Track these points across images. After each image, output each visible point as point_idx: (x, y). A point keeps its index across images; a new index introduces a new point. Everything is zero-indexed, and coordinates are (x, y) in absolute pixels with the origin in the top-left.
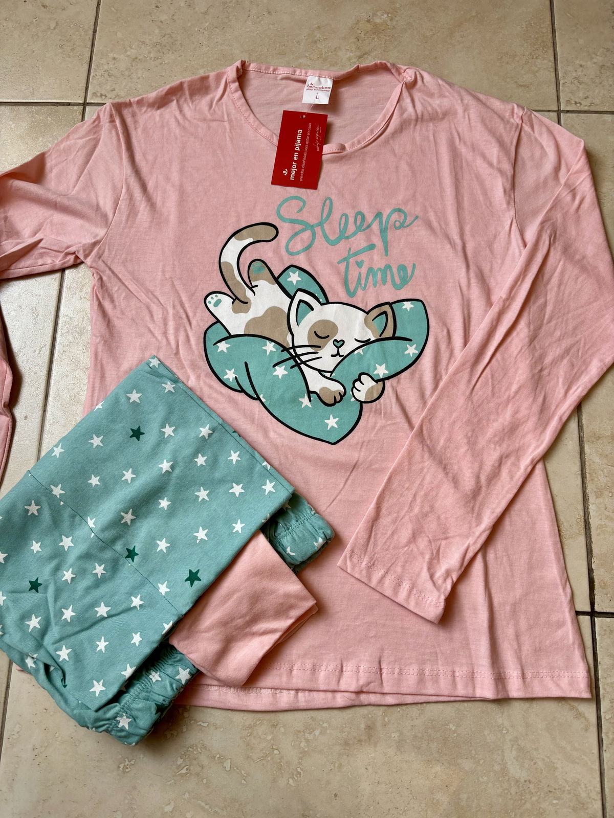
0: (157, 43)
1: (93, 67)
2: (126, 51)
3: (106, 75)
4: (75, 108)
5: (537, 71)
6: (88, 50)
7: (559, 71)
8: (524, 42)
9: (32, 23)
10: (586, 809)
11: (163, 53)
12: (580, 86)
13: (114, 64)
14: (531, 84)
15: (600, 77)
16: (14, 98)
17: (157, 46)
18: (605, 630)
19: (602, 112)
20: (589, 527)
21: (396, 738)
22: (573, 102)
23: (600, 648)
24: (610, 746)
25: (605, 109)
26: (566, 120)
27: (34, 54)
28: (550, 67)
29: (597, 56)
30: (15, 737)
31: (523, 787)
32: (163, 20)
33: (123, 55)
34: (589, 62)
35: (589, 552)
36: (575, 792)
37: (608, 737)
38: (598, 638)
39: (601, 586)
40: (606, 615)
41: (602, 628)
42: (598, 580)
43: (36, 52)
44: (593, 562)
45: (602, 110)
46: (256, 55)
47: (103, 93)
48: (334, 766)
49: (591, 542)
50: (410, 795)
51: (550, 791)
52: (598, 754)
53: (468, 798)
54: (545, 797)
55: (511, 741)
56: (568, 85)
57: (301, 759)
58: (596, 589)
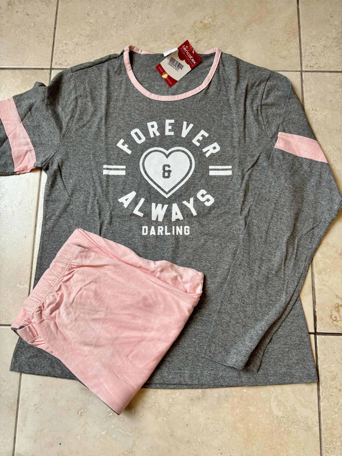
0: (88, 35)
1: (55, 48)
2: (72, 39)
3: (62, 53)
4: (46, 71)
5: (290, 49)
6: (52, 39)
7: (302, 49)
8: (283, 33)
9: (21, 24)
10: (311, 430)
11: (92, 41)
12: (313, 57)
13: (66, 46)
14: (287, 56)
15: (324, 53)
16: (13, 66)
17: (89, 36)
18: (322, 342)
19: (324, 71)
20: (314, 290)
21: (217, 396)
22: (309, 66)
23: (319, 351)
24: (323, 399)
25: (326, 70)
26: (305, 76)
27: (23, 41)
28: (297, 47)
29: (322, 40)
30: (25, 399)
31: (280, 420)
32: (91, 22)
33: (70, 42)
34: (318, 44)
35: (314, 303)
36: (306, 422)
37: (323, 395)
38: (318, 345)
39: (320, 320)
40: (322, 334)
41: (320, 340)
42: (319, 316)
43: (23, 40)
44: (316, 307)
45: (324, 70)
46: (142, 41)
47: (61, 63)
48: (186, 411)
49: (315, 297)
50: (224, 425)
51: (293, 422)
52: (318, 403)
53: (253, 426)
54: (291, 424)
55: (274, 397)
56: (307, 57)
57: (170, 408)
58: (317, 321)
